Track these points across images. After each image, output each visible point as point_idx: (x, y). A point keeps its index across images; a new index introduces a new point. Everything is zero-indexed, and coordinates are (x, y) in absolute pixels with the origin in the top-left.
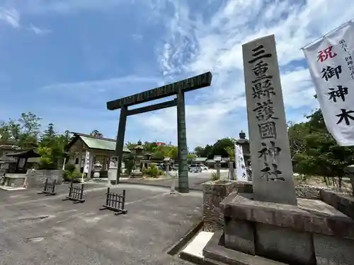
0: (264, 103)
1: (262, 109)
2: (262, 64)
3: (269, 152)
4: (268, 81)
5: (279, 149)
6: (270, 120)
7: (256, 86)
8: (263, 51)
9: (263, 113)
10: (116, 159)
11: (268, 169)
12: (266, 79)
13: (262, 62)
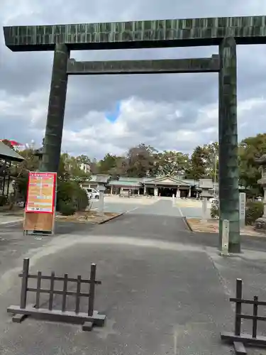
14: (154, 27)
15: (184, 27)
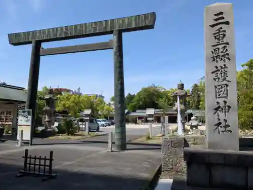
0: (221, 67)
1: (219, 73)
2: (221, 30)
3: (222, 109)
4: (225, 47)
5: (229, 107)
6: (225, 82)
7: (215, 50)
8: (223, 18)
9: (219, 76)
10: (29, 112)
11: (220, 123)
12: (224, 45)
13: (221, 28)
14: (79, 27)
15: (93, 26)
